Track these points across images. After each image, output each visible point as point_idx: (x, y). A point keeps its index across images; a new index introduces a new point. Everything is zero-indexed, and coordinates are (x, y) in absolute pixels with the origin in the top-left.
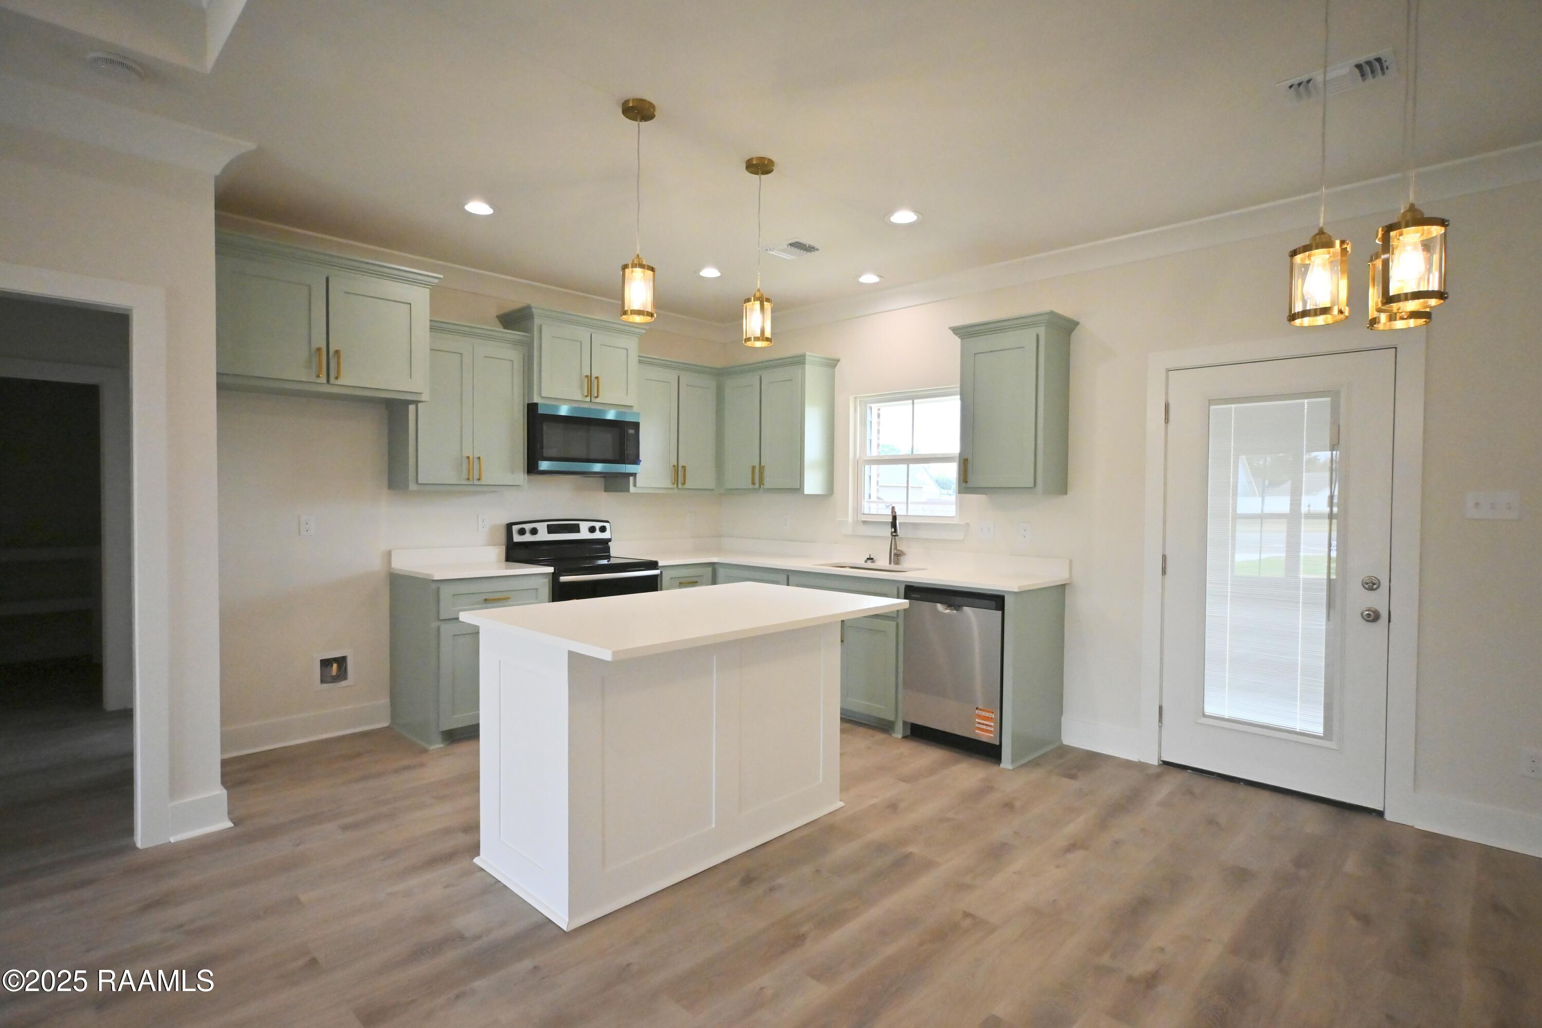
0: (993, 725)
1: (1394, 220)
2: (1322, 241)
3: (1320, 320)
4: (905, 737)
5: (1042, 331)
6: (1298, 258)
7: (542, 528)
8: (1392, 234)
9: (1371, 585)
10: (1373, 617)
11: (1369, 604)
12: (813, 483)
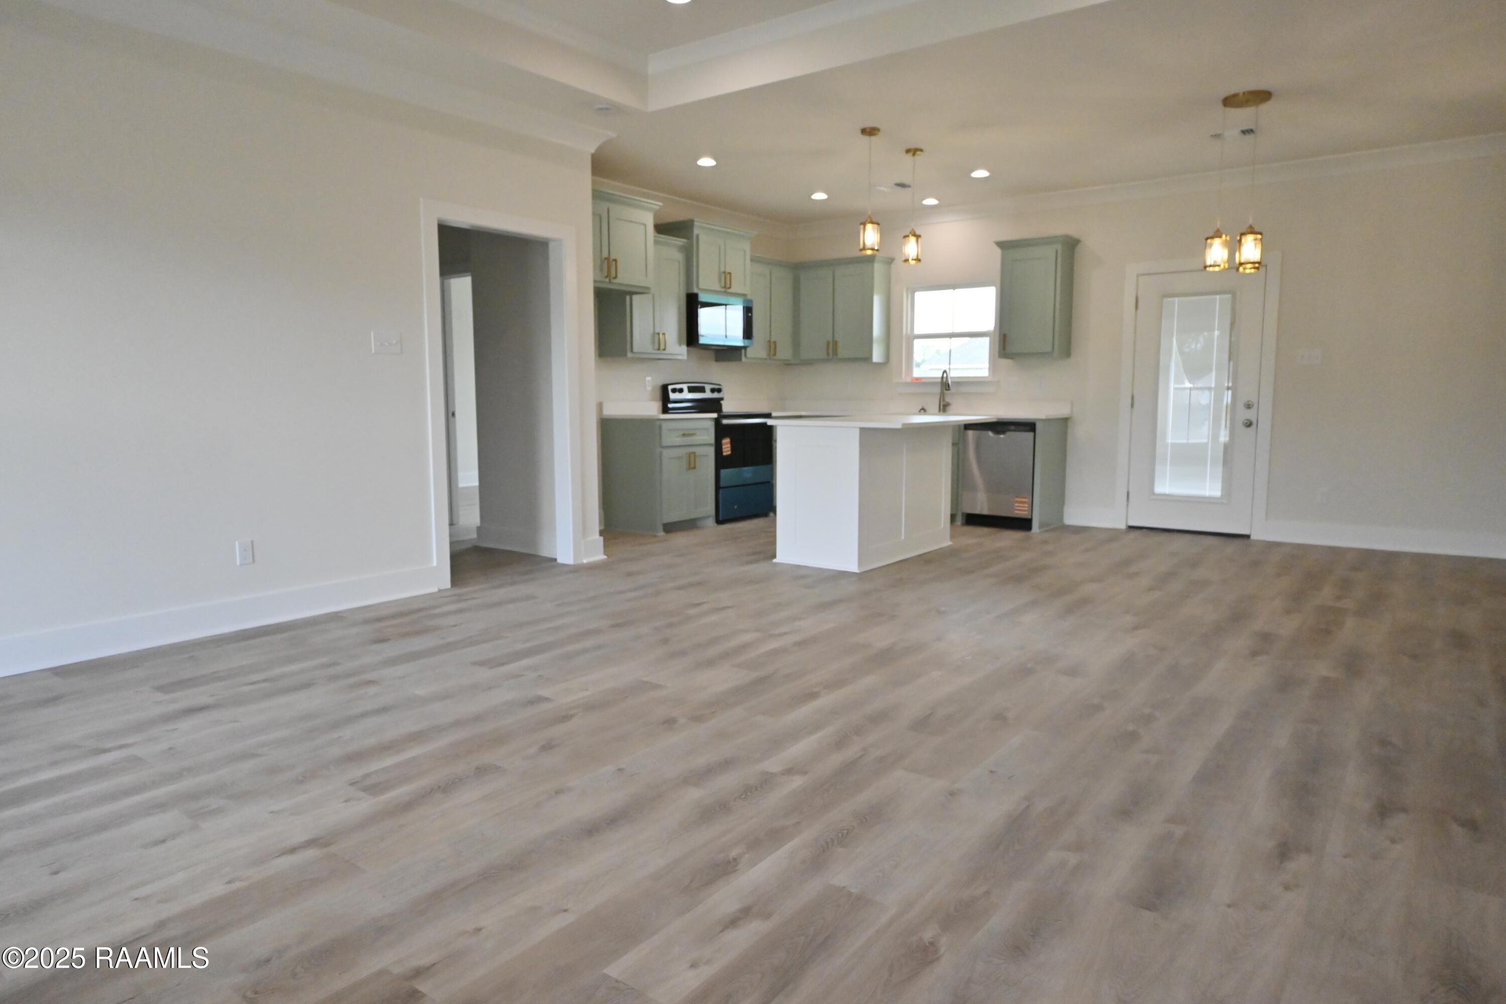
0: (1026, 507)
1: (1243, 231)
2: (1218, 235)
3: (1217, 269)
4: (963, 524)
5: (1059, 247)
6: (1209, 241)
7: (685, 387)
8: (1243, 236)
9: (1249, 406)
10: (1249, 424)
11: (1248, 417)
12: (877, 356)
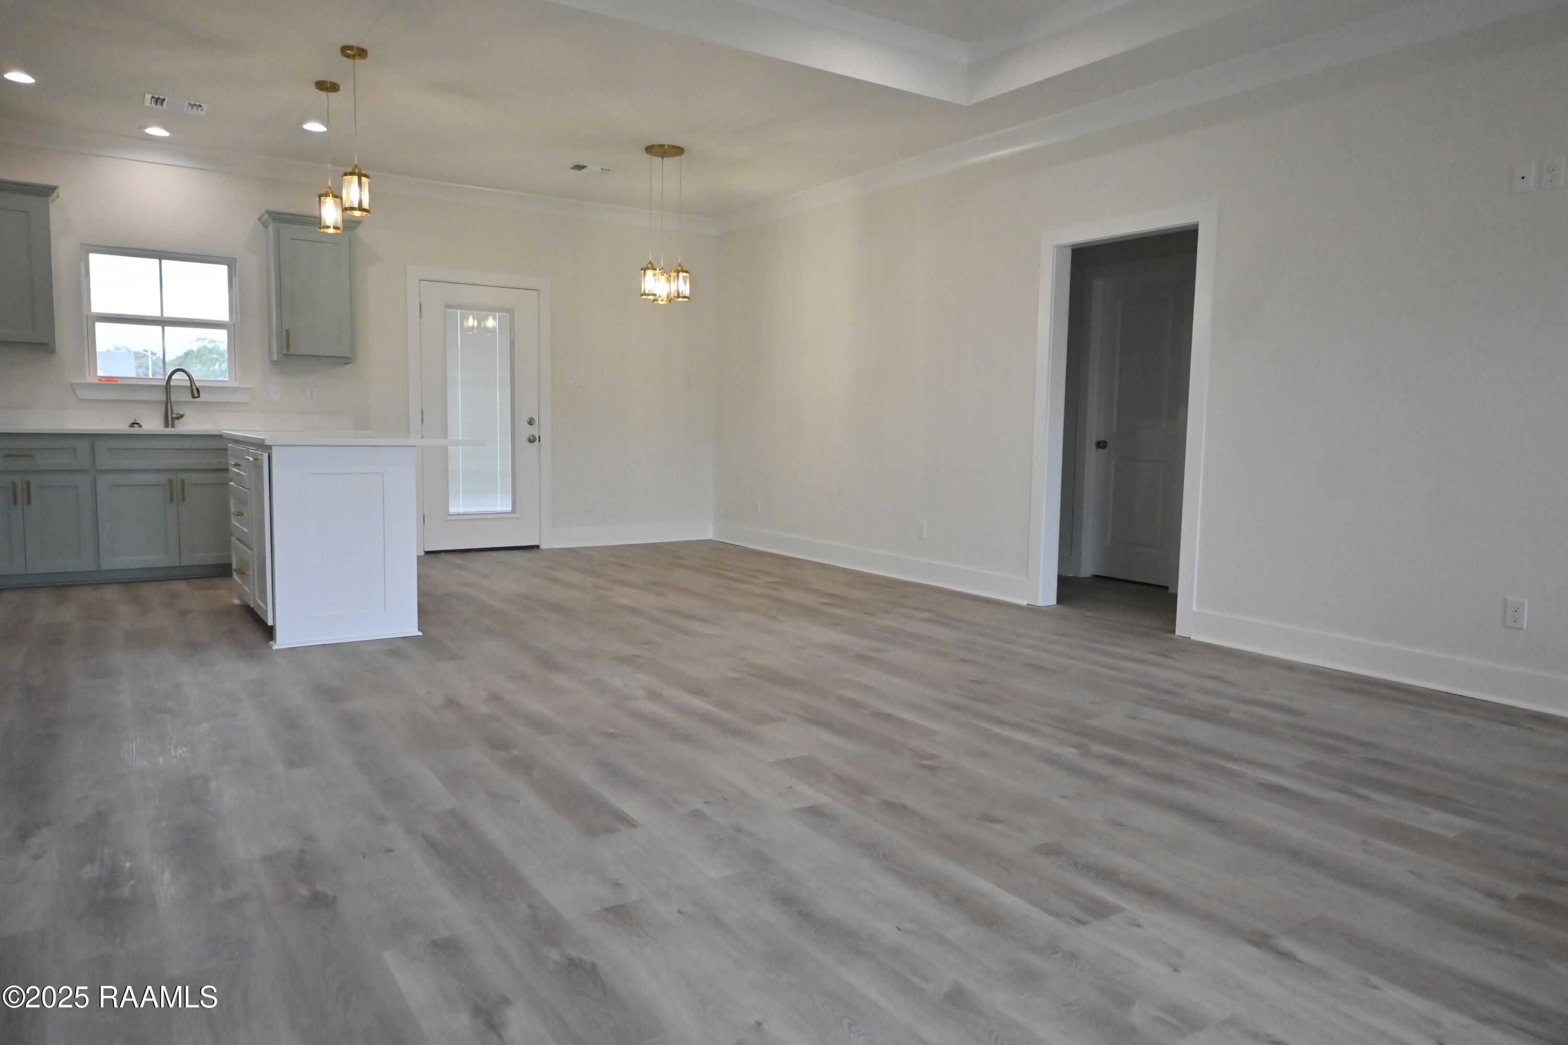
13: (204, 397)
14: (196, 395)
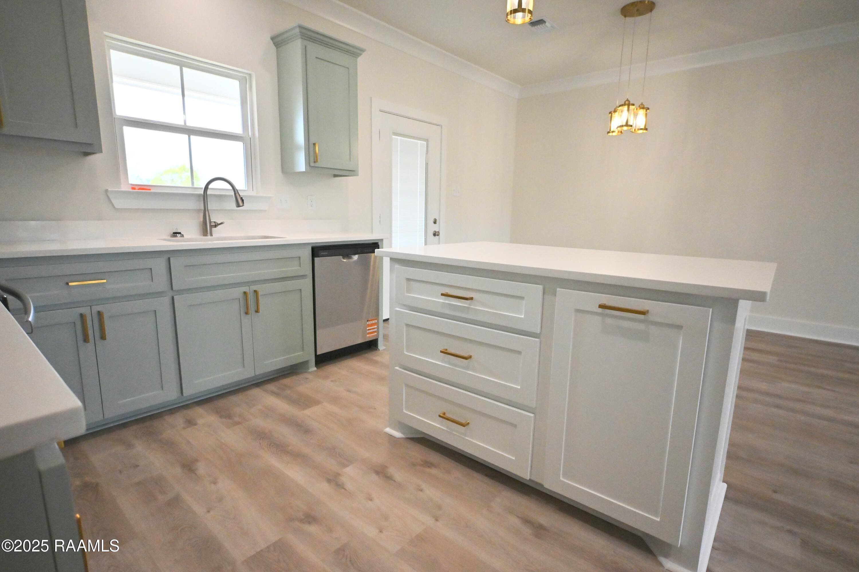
0: (376, 327)
4: (317, 368)
9: (435, 222)
11: (435, 230)
13: (247, 205)
14: (241, 204)
